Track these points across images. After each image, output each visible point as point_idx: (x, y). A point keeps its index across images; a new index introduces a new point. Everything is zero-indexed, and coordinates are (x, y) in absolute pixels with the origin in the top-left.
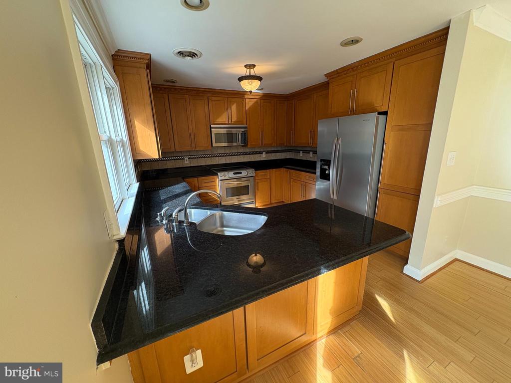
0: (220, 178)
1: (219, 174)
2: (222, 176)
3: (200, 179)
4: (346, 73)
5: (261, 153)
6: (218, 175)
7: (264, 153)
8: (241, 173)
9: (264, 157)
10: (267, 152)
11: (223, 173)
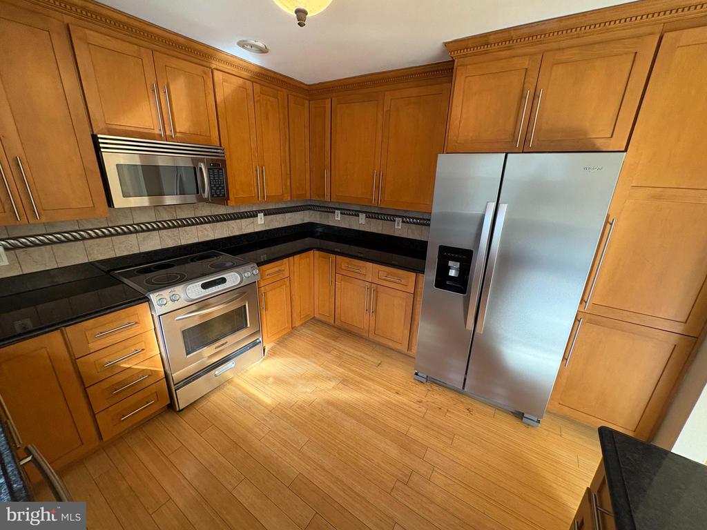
0: (159, 310)
1: (154, 297)
2: (164, 301)
3: (72, 331)
4: (509, 48)
5: (253, 215)
6: (148, 300)
7: (261, 215)
8: (223, 280)
9: (260, 223)
10: (267, 213)
11: (166, 293)
